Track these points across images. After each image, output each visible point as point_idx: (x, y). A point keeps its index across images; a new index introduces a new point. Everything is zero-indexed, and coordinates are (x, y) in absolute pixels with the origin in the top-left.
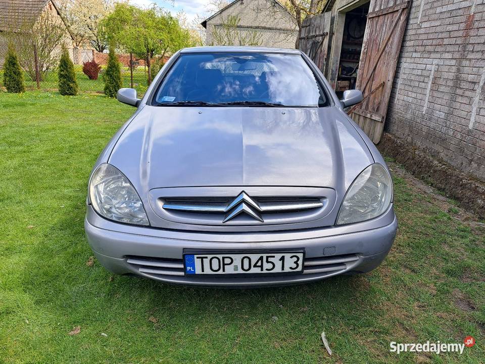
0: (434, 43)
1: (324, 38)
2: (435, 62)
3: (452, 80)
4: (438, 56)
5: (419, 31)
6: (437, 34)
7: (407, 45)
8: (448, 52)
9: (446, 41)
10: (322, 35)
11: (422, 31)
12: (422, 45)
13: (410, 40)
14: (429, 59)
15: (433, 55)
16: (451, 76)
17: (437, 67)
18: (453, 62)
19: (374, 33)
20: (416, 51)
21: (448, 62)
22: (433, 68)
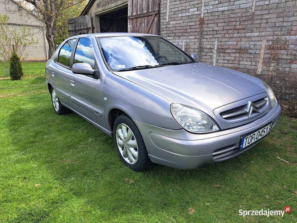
0: (181, 32)
1: (89, 30)
2: (184, 41)
3: (198, 48)
4: (186, 38)
5: (169, 26)
6: (182, 27)
7: (161, 33)
8: (191, 36)
9: (189, 31)
10: (86, 29)
11: (171, 26)
12: (173, 33)
13: (163, 31)
14: (179, 40)
15: (181, 38)
16: (196, 46)
17: (186, 43)
18: (196, 40)
19: (135, 27)
20: (169, 36)
21: (192, 40)
22: (183, 44)
